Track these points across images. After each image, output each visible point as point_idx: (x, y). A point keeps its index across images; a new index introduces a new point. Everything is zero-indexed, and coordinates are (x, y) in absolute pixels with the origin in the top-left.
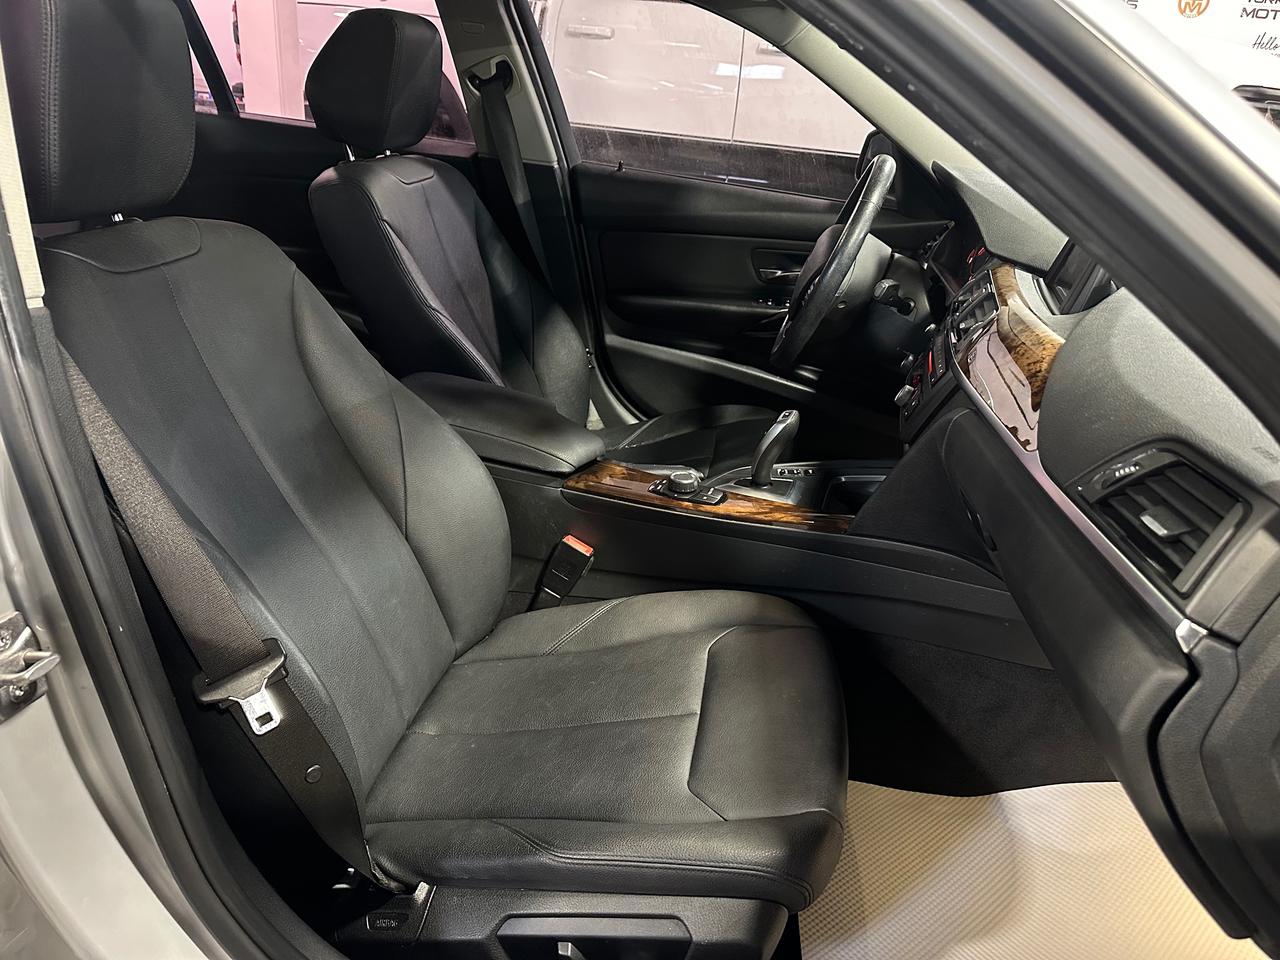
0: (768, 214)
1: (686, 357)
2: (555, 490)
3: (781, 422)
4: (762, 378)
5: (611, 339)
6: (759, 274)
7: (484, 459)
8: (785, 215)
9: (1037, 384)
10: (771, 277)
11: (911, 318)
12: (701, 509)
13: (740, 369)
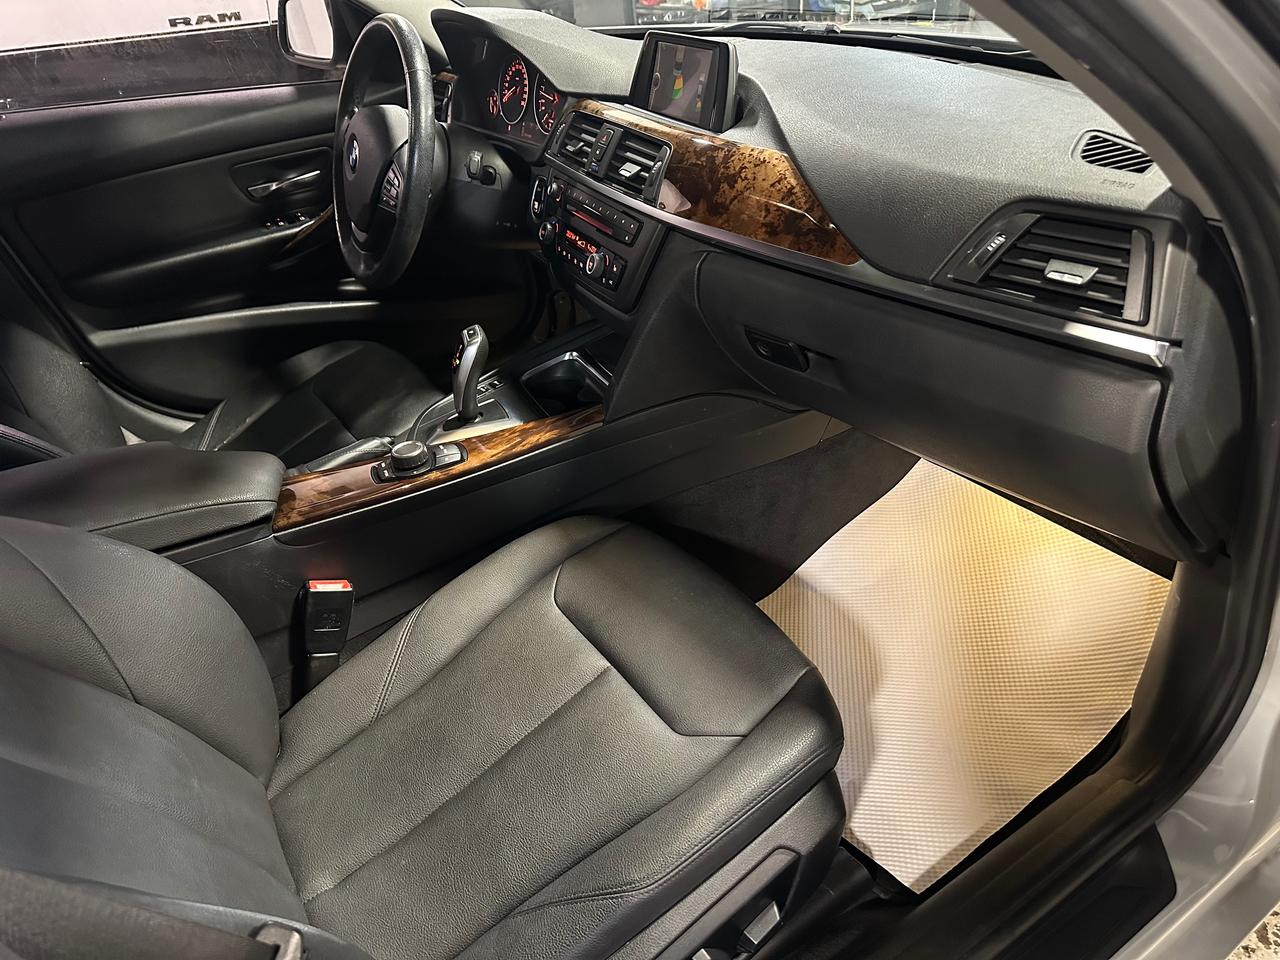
0: (232, 121)
1: (211, 322)
2: (266, 540)
3: (469, 344)
4: (313, 310)
5: (100, 339)
6: (249, 195)
7: (158, 551)
8: (253, 116)
9: (803, 200)
10: (265, 194)
11: (497, 186)
12: (454, 472)
13: (283, 310)
